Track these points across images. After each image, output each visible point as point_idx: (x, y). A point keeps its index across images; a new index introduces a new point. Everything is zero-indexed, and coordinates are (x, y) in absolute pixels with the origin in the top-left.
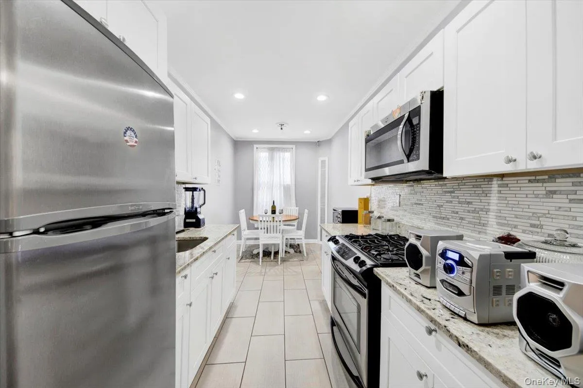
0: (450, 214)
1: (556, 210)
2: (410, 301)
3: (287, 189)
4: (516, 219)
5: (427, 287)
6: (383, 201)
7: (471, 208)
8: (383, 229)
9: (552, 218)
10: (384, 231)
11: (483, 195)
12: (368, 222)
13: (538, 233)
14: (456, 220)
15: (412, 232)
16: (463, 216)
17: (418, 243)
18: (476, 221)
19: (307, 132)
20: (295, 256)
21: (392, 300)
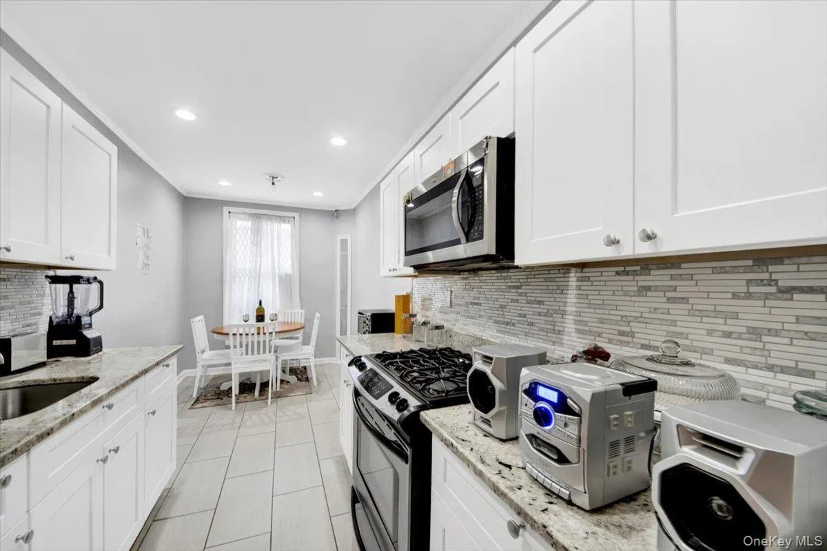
0: (517, 318)
1: (650, 312)
2: (480, 474)
3: (285, 281)
4: (600, 325)
5: (501, 440)
6: (428, 299)
7: (543, 309)
8: (428, 340)
9: (646, 323)
10: (430, 343)
11: (558, 291)
12: (409, 329)
13: (628, 343)
14: (523, 326)
15: (478, 351)
16: (532, 321)
17: (488, 370)
18: (549, 327)
19: (318, 194)
20: (298, 388)
21: (448, 466)
